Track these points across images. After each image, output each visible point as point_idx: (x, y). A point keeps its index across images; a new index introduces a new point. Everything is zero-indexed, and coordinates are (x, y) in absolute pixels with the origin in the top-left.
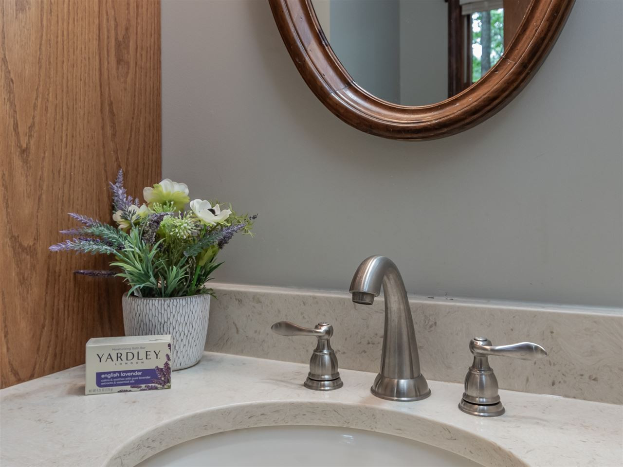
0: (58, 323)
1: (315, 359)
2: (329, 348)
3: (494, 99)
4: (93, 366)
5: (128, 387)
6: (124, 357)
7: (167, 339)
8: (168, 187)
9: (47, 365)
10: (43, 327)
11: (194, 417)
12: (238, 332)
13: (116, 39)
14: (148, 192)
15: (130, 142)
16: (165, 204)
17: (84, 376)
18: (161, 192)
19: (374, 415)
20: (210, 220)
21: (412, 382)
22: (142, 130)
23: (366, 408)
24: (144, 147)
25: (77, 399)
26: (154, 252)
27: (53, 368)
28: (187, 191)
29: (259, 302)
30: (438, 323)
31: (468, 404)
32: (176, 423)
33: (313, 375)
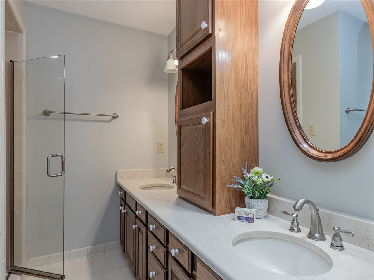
0: (231, 202)
1: (292, 223)
2: (297, 220)
3: (347, 153)
4: (236, 214)
5: (244, 221)
6: (243, 213)
7: (254, 210)
8: (257, 169)
9: (228, 211)
10: (227, 202)
11: (257, 231)
12: (277, 210)
13: (245, 128)
14: (252, 170)
15: (249, 154)
16: (256, 173)
17: (235, 216)
18: (255, 170)
19: (304, 242)
20: (266, 180)
21: (319, 235)
22: (252, 150)
23: (303, 240)
24: (253, 155)
25: (233, 221)
26: (252, 187)
27: (230, 212)
28: (262, 170)
29: (282, 203)
30: (332, 219)
31: (332, 246)
32: (252, 232)
33: (292, 228)
